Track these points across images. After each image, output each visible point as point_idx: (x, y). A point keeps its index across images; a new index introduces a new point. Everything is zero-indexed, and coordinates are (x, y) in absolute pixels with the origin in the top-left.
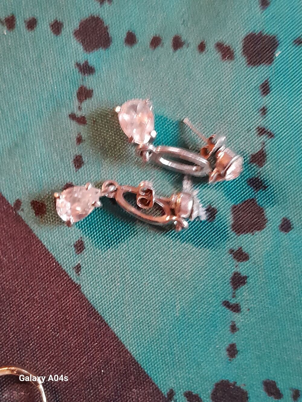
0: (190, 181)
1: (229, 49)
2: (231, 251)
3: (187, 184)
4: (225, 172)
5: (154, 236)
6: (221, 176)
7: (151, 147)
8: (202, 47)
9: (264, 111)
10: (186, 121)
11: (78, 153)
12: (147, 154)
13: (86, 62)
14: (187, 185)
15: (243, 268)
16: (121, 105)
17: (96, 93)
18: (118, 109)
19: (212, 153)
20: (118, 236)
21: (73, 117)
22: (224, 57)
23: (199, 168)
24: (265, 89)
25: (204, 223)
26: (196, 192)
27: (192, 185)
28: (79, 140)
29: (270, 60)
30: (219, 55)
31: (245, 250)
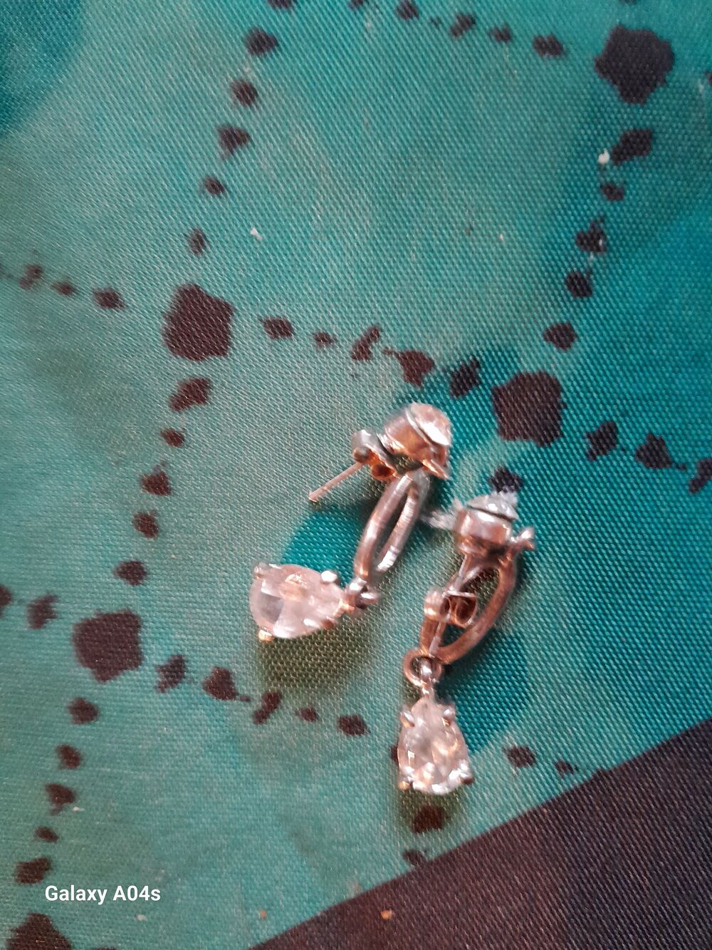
0: (434, 513)
1: (188, 386)
2: (592, 456)
3: (438, 519)
4: (434, 444)
5: (530, 605)
6: (439, 453)
7: (355, 586)
8: (175, 439)
9: (323, 339)
10: (313, 495)
11: (333, 723)
12: (365, 596)
13: (161, 669)
14: (441, 521)
15: (630, 438)
16: (257, 629)
17: (224, 663)
18: (263, 635)
19: (388, 461)
20: (515, 676)
21: (261, 717)
22: (201, 399)
23: (411, 491)
24: (280, 329)
25: (521, 497)
26: (458, 505)
27: (443, 510)
28: (310, 715)
29: (224, 310)
30: (197, 410)
31: (593, 426)
